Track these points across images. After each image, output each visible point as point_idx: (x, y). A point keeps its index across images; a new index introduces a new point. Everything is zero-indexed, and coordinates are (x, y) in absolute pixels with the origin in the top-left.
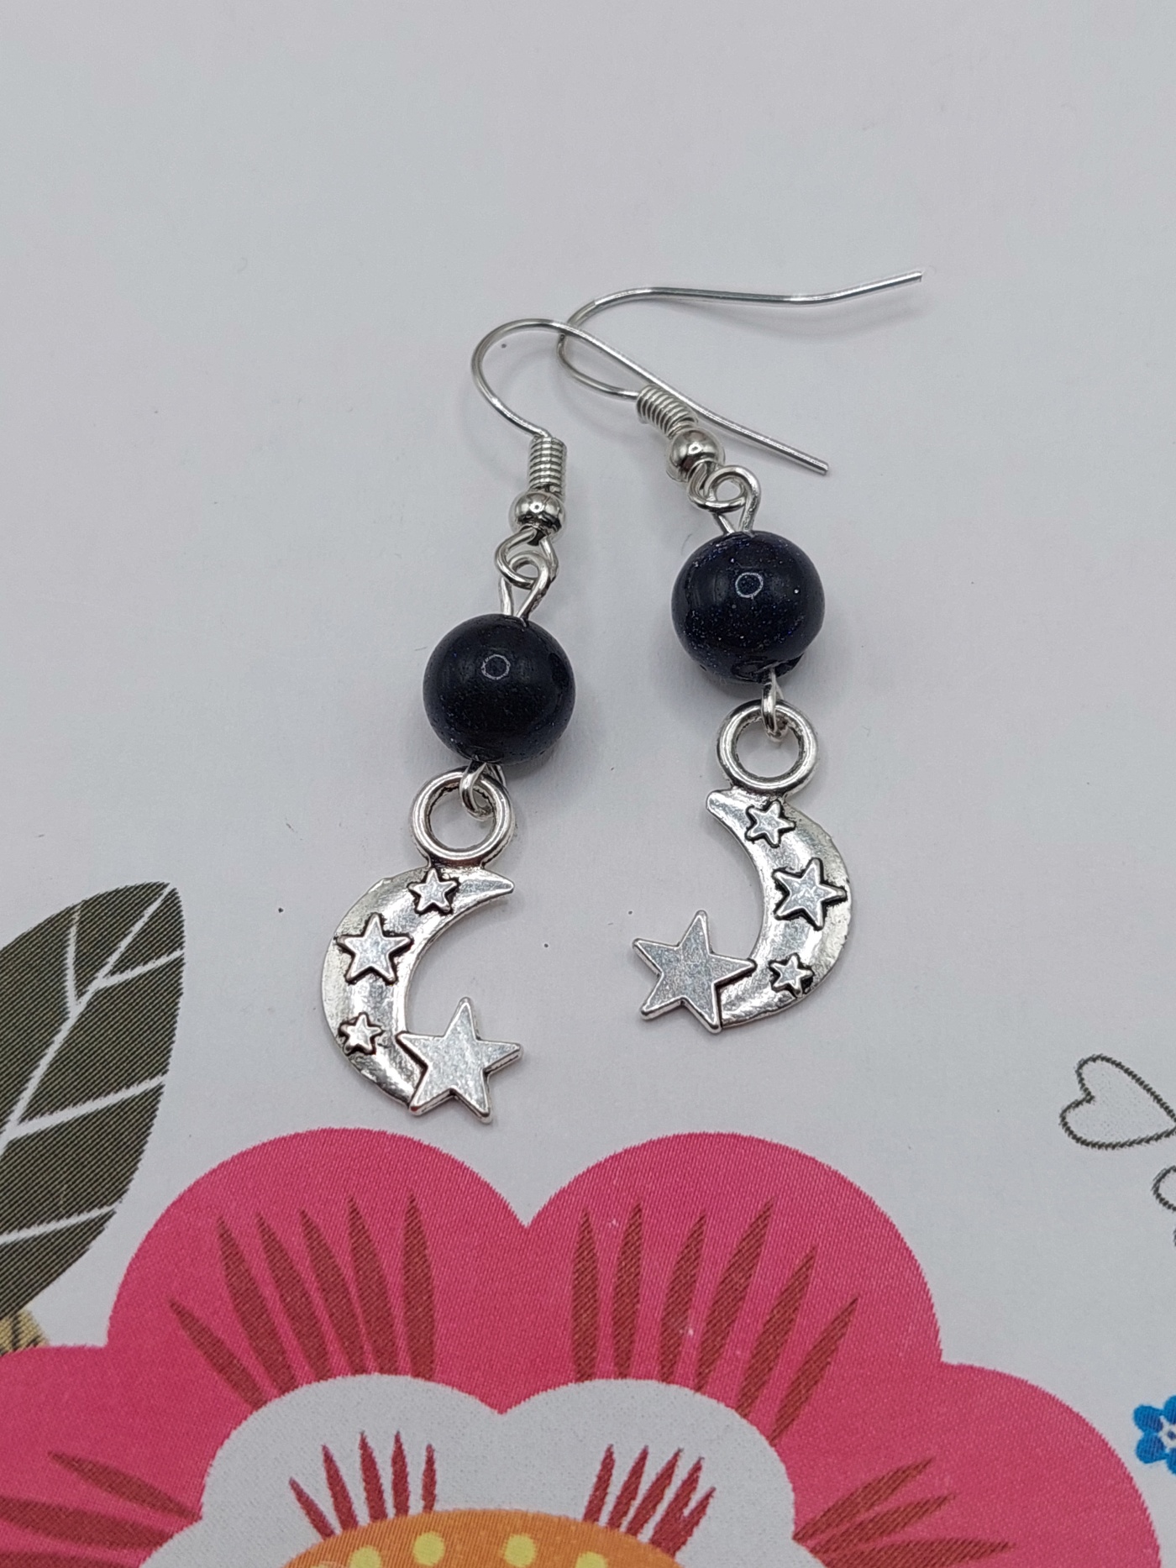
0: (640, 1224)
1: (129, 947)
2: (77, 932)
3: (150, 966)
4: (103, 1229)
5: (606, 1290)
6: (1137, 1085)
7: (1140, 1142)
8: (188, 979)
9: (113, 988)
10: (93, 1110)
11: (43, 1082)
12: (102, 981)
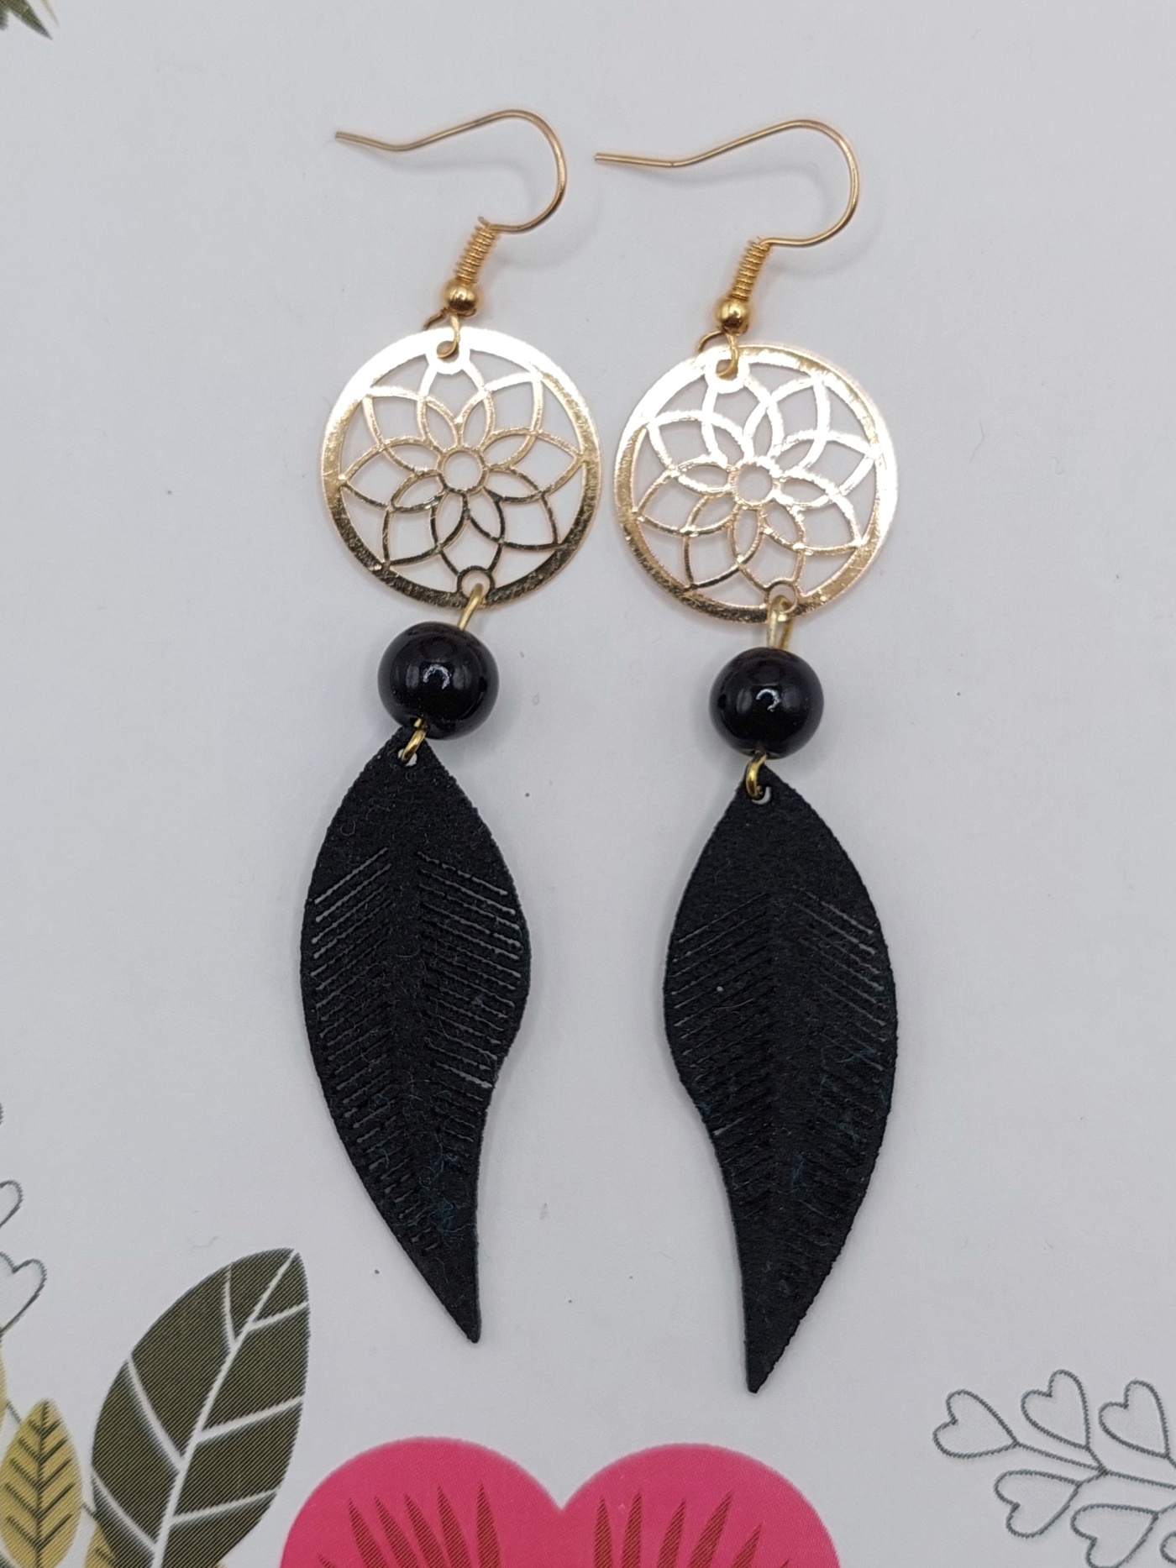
0: (640, 1507)
1: (270, 1298)
2: (230, 1287)
3: (286, 1314)
4: (269, 1507)
5: (617, 1552)
6: (988, 1412)
7: (987, 1454)
8: (313, 1324)
9: (261, 1330)
10: (254, 1420)
11: (217, 1401)
12: (251, 1326)
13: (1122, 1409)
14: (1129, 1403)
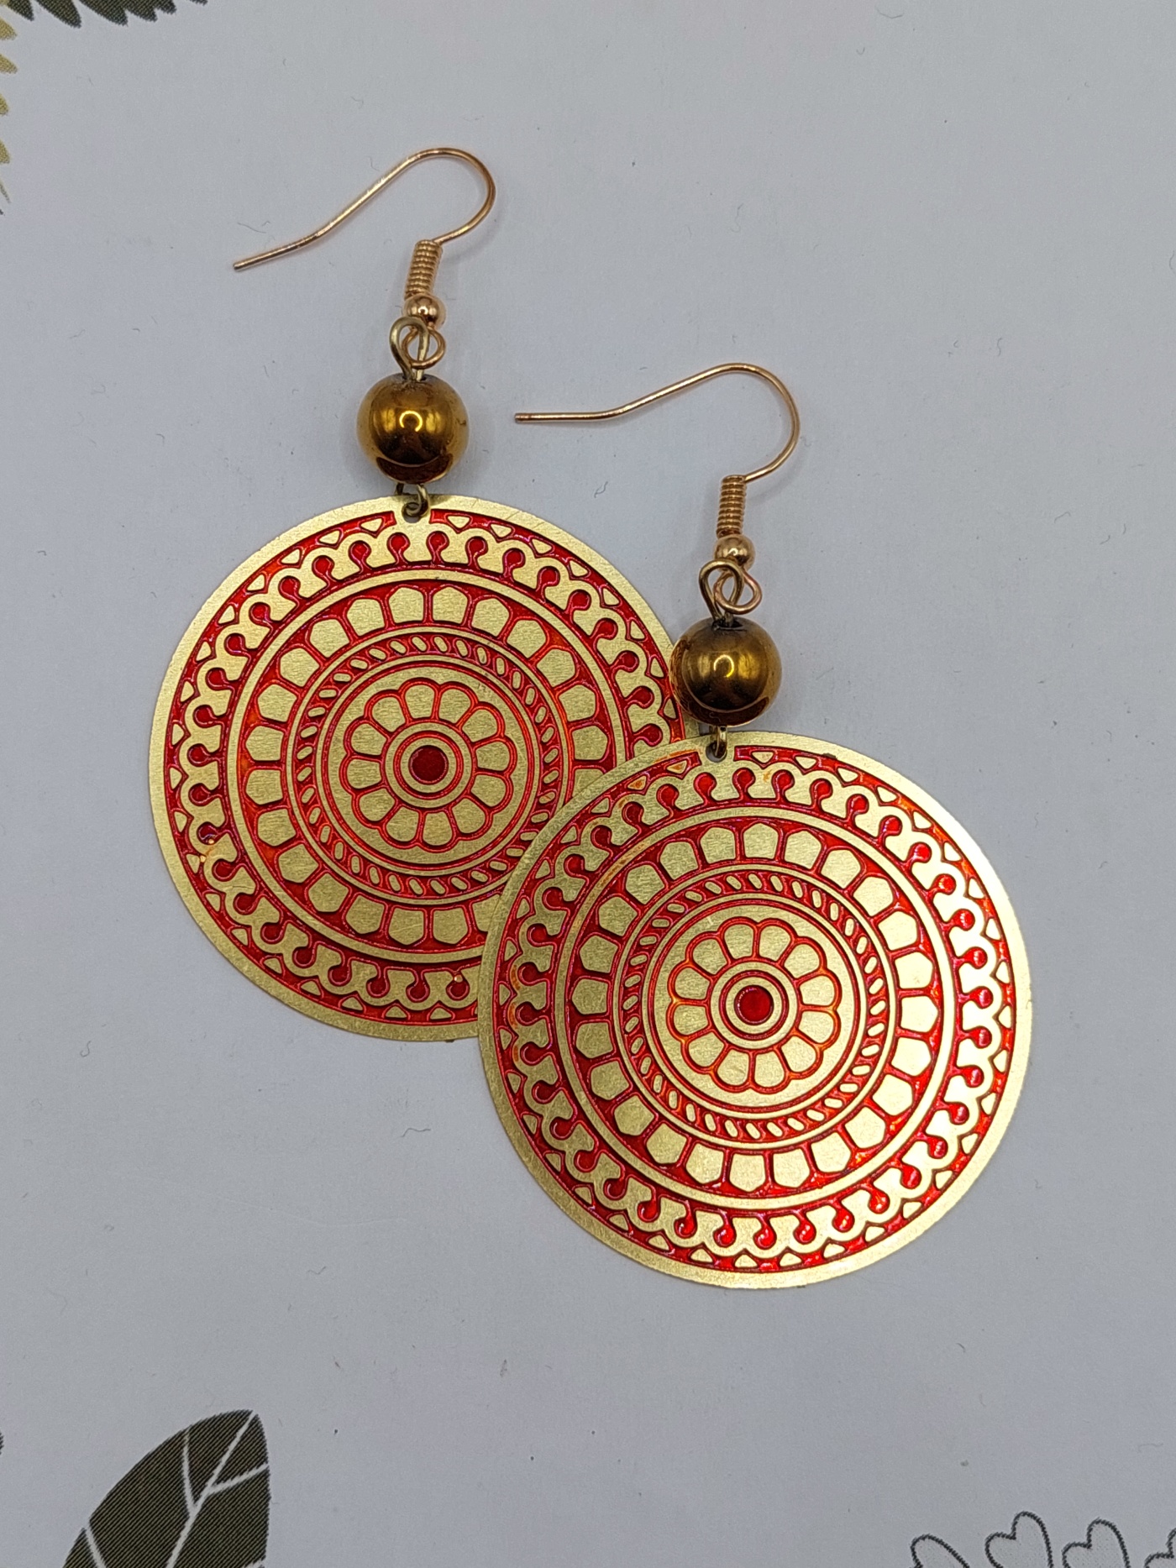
1: (228, 1462)
2: (189, 1450)
3: (246, 1476)
6: (952, 1556)
8: (274, 1486)
9: (220, 1494)
12: (210, 1489)
13: (1086, 1549)
14: (1092, 1543)
